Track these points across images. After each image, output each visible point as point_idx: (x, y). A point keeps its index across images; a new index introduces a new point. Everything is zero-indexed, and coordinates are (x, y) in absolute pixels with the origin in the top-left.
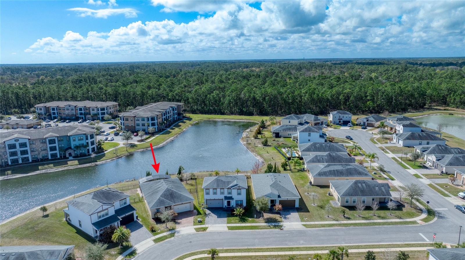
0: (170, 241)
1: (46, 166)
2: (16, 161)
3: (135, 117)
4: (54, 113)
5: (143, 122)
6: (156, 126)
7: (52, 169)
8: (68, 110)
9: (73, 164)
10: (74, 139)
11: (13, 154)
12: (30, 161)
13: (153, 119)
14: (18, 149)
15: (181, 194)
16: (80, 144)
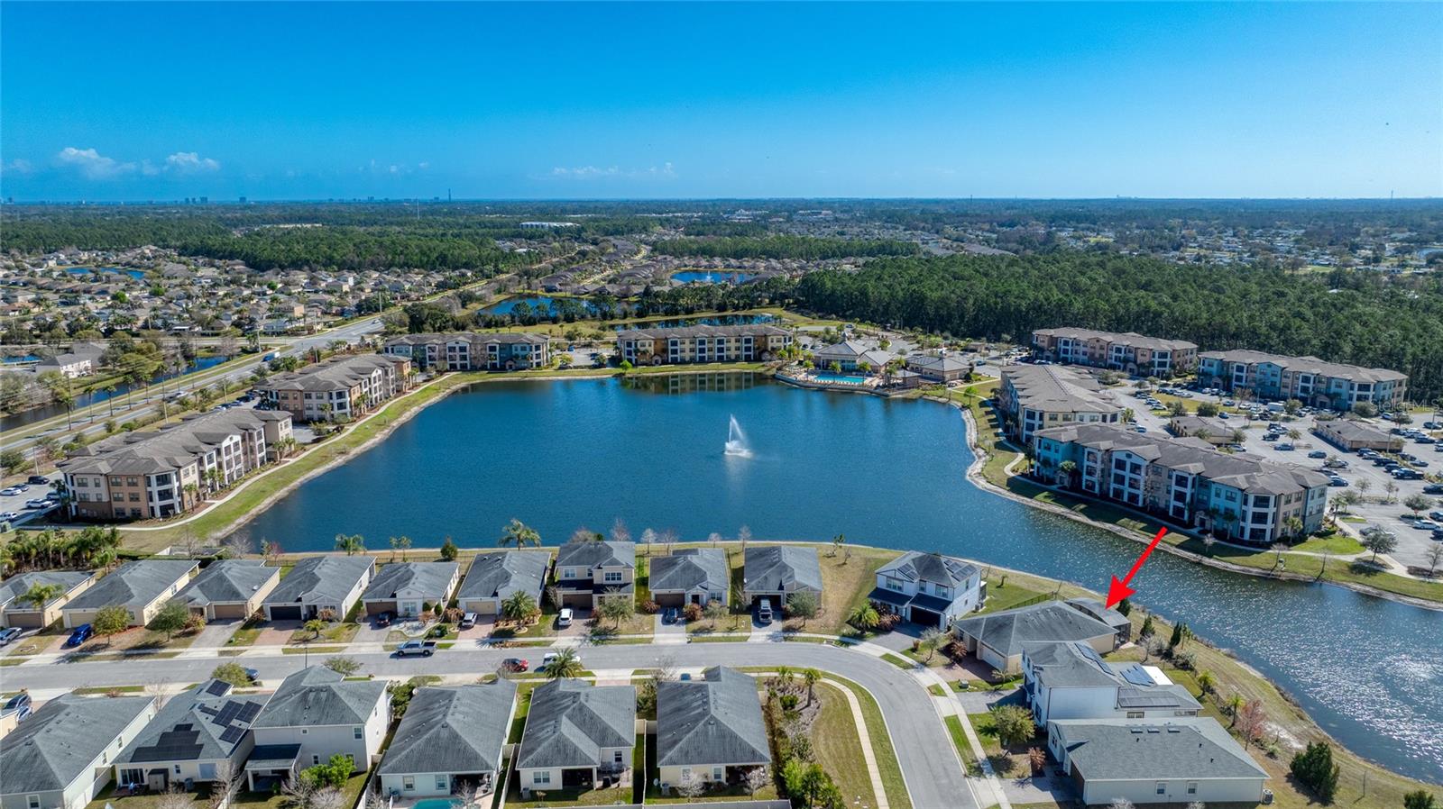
7: (1130, 531)
9: (1172, 540)
10: (1219, 491)
11: (1119, 479)
12: (1136, 504)
14: (1128, 474)
15: (1010, 636)
16: (1227, 509)
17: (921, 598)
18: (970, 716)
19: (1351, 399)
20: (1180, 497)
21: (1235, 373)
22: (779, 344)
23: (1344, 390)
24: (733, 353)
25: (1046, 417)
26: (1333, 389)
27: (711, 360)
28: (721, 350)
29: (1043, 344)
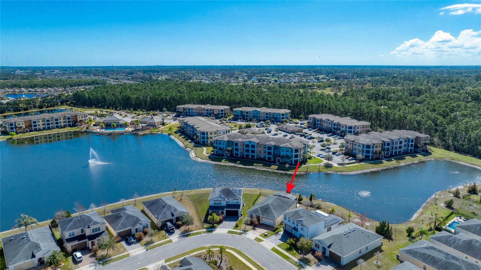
1: (258, 164)
2: (247, 156)
3: (354, 141)
4: (318, 124)
5: (359, 148)
7: (260, 167)
8: (327, 123)
9: (274, 168)
10: (283, 150)
12: (256, 158)
13: (368, 146)
15: (272, 212)
16: (286, 155)
17: (228, 206)
18: (278, 246)
19: (280, 119)
20: (269, 153)
21: (246, 114)
22: (82, 119)
23: (278, 117)
24: (62, 124)
25: (209, 134)
26: (275, 116)
27: (53, 128)
28: (57, 123)
29: (181, 110)
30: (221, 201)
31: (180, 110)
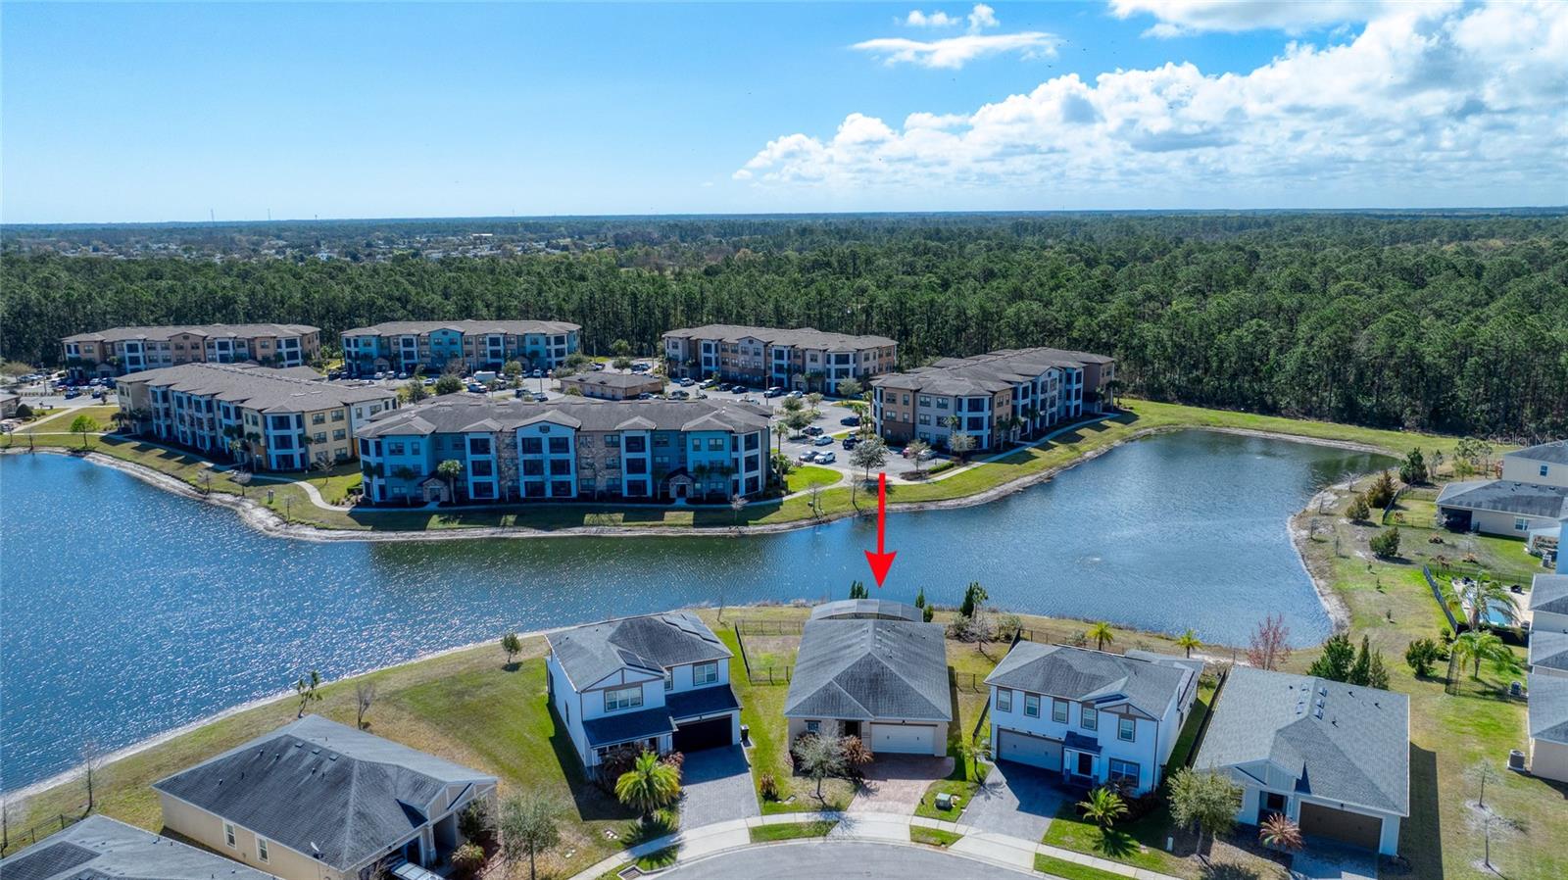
0: (804, 848)
1: (604, 517)
2: (535, 489)
3: (918, 391)
4: (708, 361)
5: (941, 412)
6: (985, 432)
7: (616, 527)
8: (745, 352)
9: (678, 522)
10: (697, 442)
11: (533, 468)
12: (574, 494)
13: (975, 404)
14: (547, 455)
17: (678, 703)
18: (1046, 841)
20: (636, 466)
21: (403, 349)
23: (542, 347)
25: (308, 420)
26: (529, 347)
30: (639, 684)
31: (84, 356)
